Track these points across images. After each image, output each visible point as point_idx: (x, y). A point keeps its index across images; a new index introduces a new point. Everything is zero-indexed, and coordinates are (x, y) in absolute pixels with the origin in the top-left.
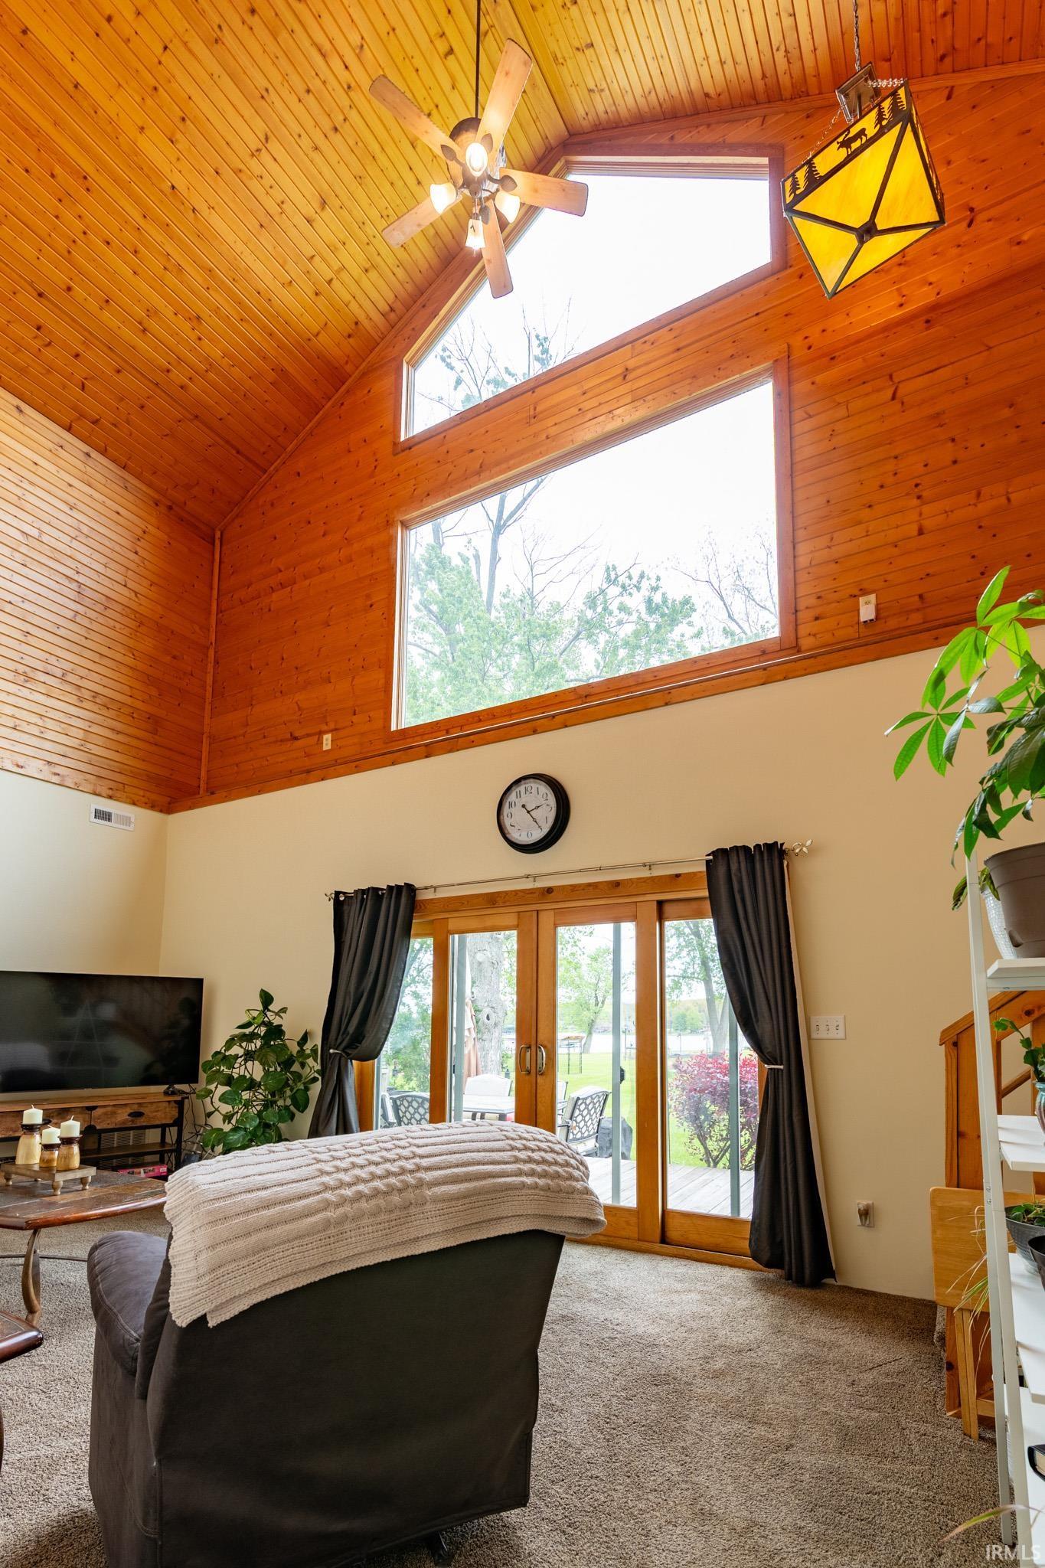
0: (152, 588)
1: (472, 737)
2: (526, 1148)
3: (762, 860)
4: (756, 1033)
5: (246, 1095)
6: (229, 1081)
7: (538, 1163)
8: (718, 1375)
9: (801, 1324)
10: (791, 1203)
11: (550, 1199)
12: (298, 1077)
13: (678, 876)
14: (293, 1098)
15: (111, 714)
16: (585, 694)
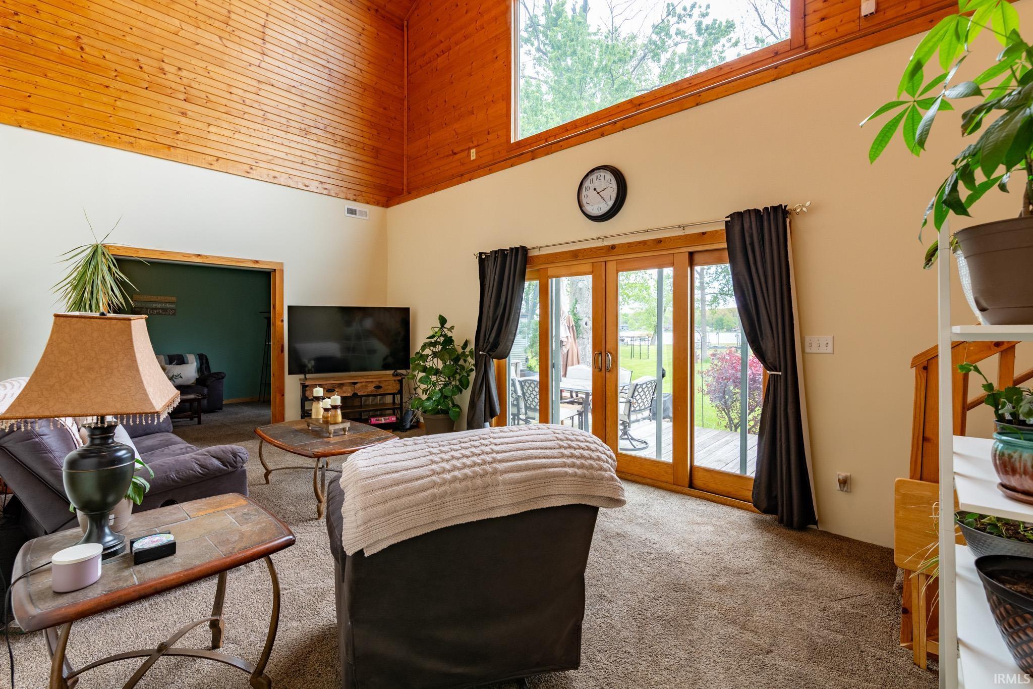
0: (370, 66)
1: (561, 143)
2: (570, 447)
3: (769, 220)
4: (761, 348)
5: (434, 378)
6: (425, 369)
7: (578, 458)
8: (721, 589)
9: (789, 557)
10: (784, 472)
11: (585, 484)
12: (463, 368)
13: (704, 233)
14: (460, 381)
15: (352, 148)
16: (638, 103)
